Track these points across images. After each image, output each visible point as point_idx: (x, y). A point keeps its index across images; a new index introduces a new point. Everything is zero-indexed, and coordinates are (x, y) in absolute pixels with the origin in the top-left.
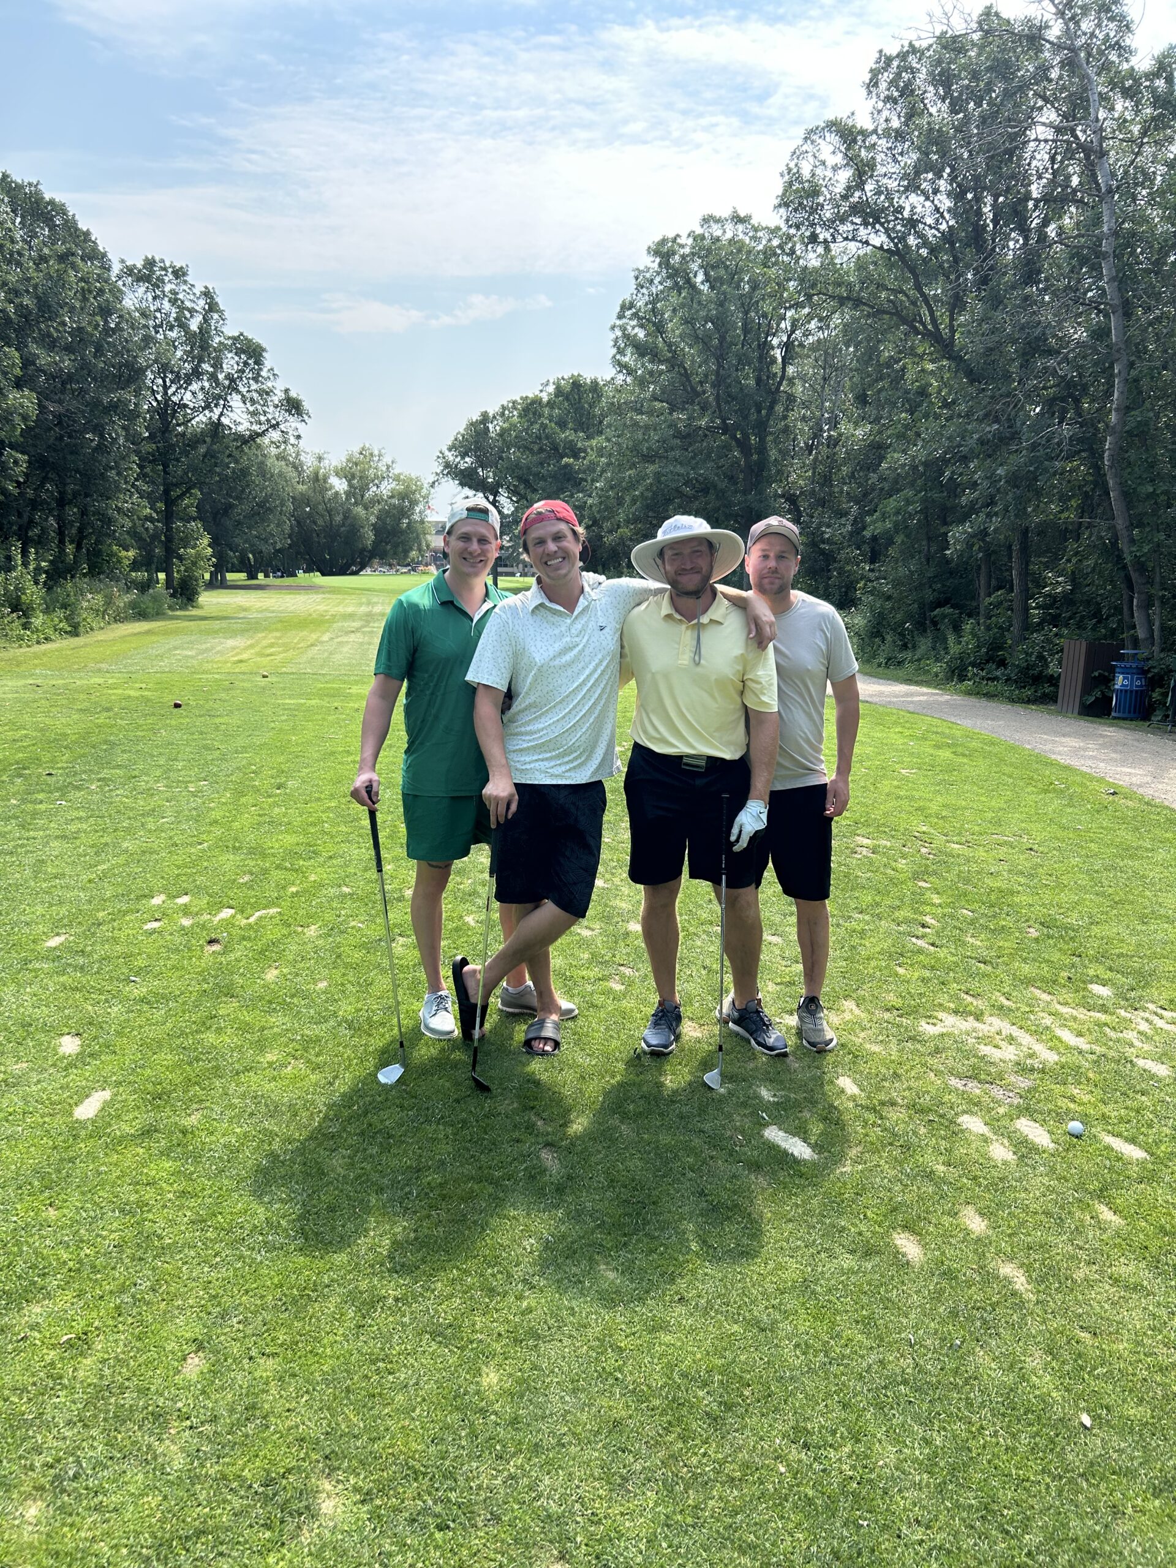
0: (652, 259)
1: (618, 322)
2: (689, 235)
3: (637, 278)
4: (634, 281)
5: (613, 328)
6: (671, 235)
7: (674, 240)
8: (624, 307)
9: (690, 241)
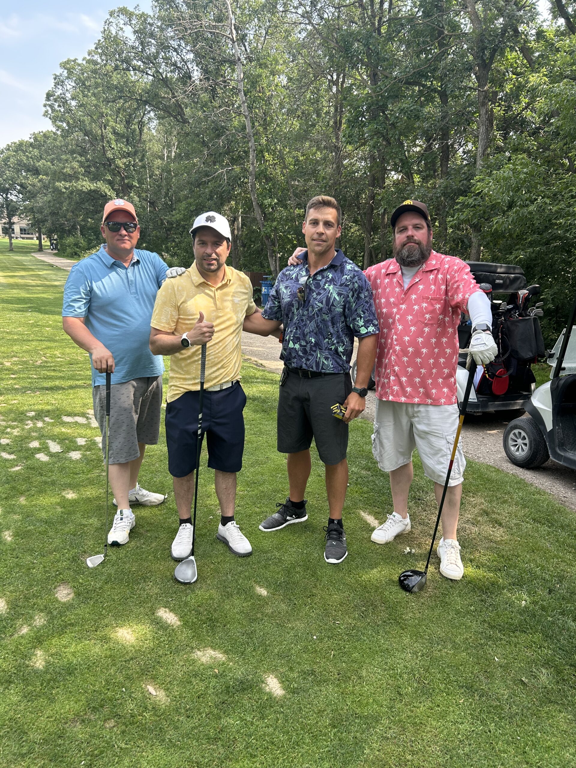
0: (62, 70)
1: (48, 103)
2: (83, 60)
3: (55, 79)
4: (53, 81)
5: (45, 106)
6: (73, 59)
7: (75, 61)
8: (49, 96)
9: (84, 62)
